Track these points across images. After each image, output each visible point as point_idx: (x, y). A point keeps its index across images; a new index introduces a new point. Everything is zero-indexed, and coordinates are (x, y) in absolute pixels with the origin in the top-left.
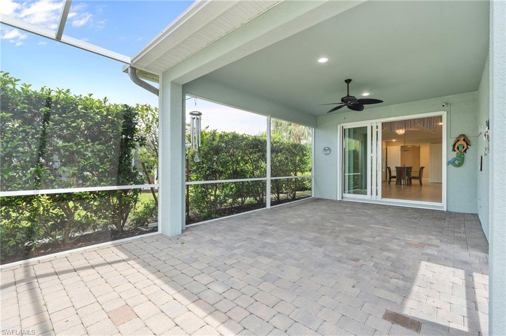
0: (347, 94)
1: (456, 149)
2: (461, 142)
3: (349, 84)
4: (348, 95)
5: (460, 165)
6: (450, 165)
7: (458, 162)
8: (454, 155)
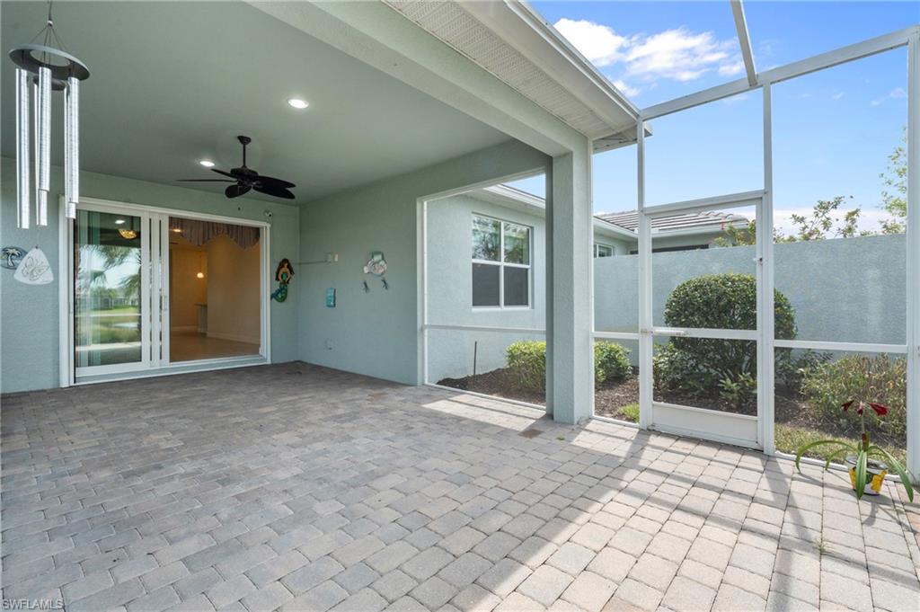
0: (242, 164)
1: (280, 278)
2: (285, 269)
3: (247, 146)
4: (244, 166)
5: (283, 300)
6: (274, 299)
7: (280, 295)
8: (277, 285)
